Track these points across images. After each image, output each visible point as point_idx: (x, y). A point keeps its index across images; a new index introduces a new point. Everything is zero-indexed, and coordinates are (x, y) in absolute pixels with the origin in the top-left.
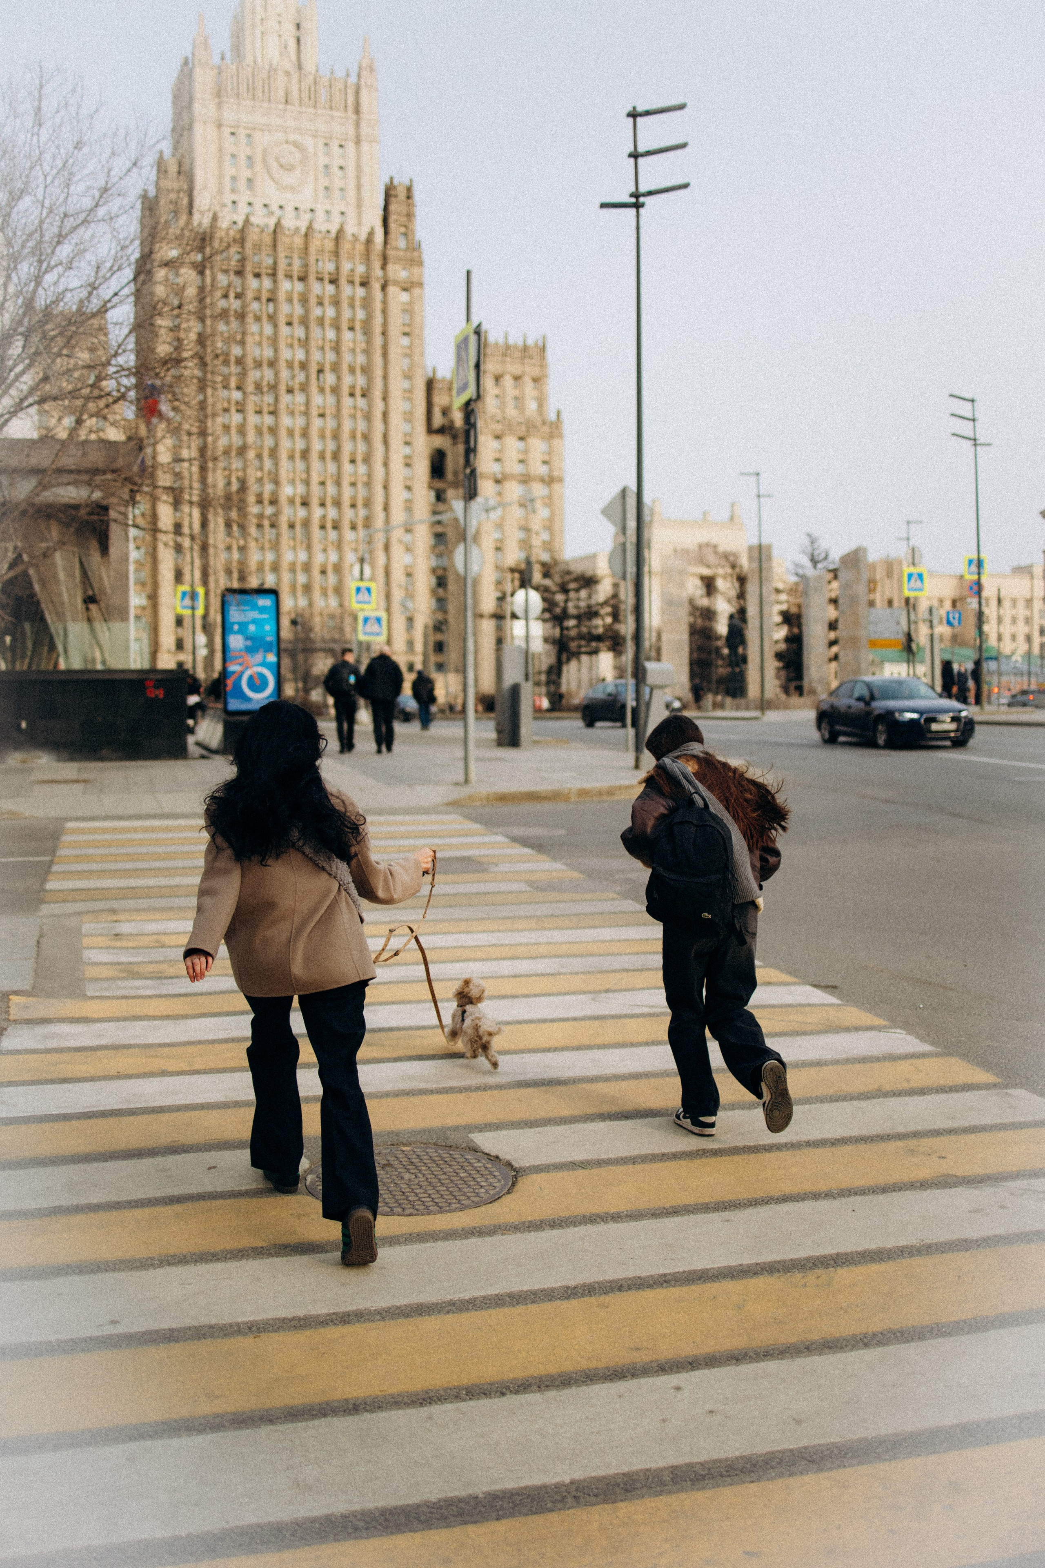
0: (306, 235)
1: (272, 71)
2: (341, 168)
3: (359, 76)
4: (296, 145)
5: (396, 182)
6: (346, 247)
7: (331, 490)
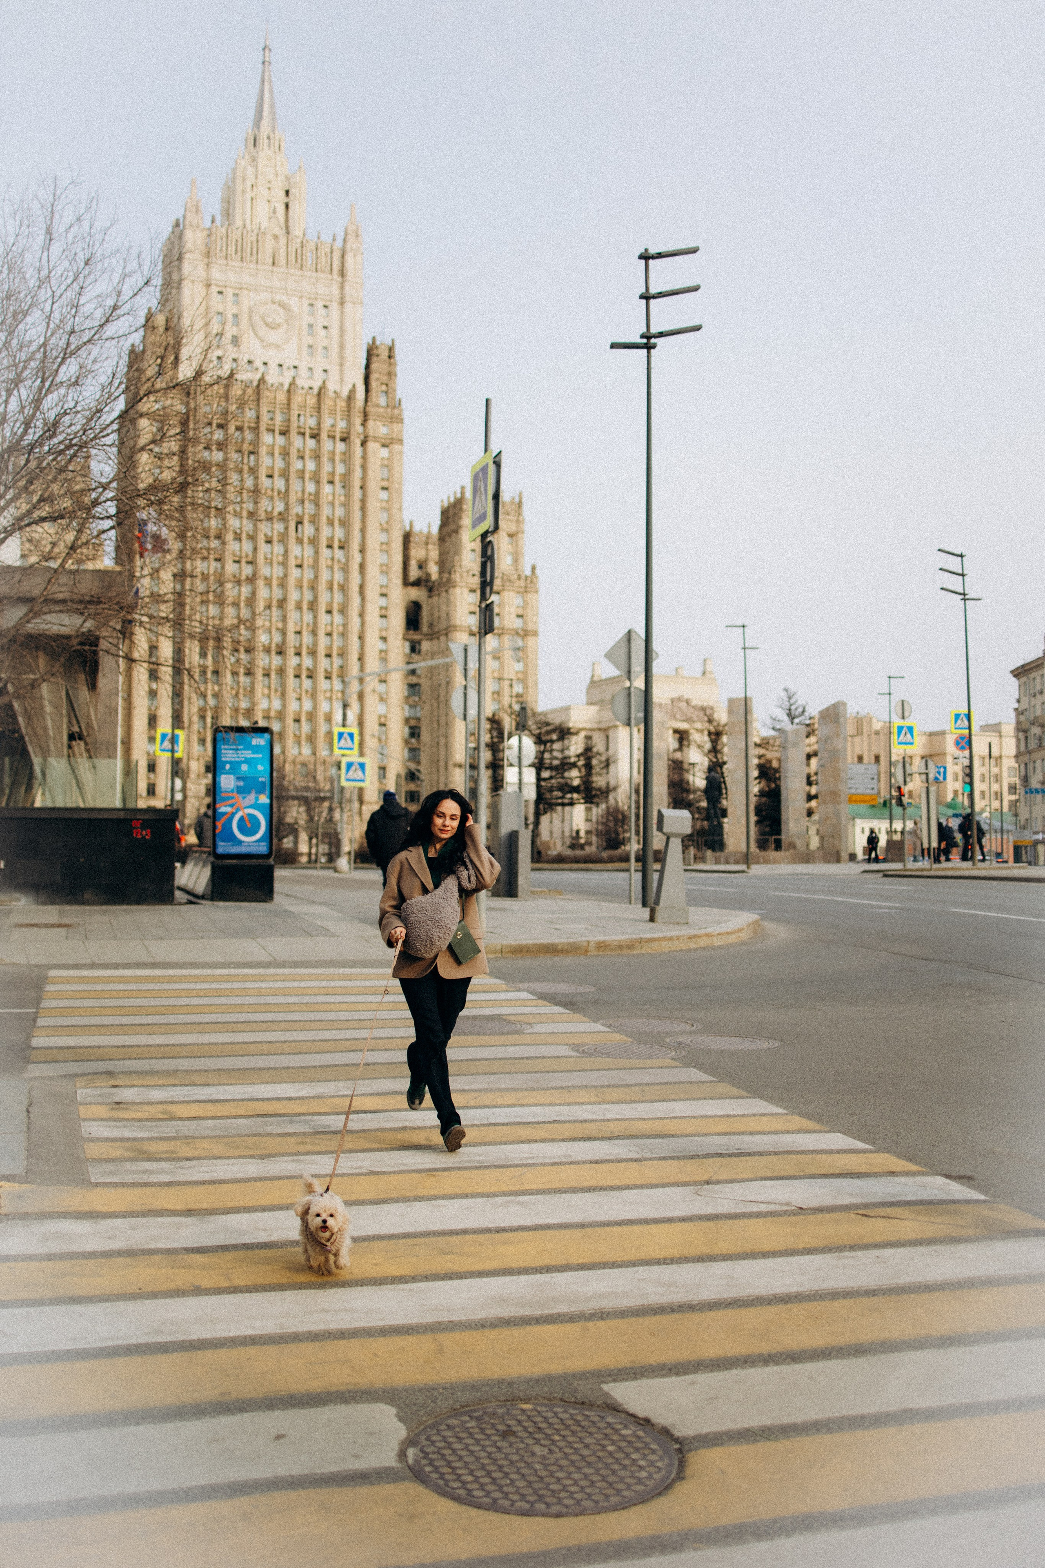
0: (289, 391)
1: (260, 234)
2: (325, 327)
3: (345, 240)
4: (282, 305)
5: (378, 343)
6: (327, 403)
7: (307, 639)
